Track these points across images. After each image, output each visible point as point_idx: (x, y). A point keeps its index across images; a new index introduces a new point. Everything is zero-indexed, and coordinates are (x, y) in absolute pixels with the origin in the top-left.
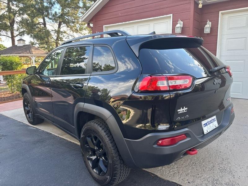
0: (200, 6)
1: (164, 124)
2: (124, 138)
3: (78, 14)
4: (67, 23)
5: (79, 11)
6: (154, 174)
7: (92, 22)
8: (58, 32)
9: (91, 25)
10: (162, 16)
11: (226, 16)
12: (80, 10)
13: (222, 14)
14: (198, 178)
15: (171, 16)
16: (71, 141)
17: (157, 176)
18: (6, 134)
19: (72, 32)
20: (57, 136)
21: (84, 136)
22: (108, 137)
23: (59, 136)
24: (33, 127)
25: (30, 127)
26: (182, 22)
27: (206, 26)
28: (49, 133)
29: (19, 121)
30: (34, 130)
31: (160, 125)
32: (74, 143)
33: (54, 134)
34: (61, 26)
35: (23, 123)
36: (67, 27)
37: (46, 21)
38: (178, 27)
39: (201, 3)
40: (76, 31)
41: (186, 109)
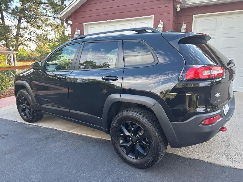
0: (178, 9)
1: (202, 107)
2: (170, 121)
3: (39, 10)
4: (28, 18)
5: (41, 6)
6: (176, 155)
7: (71, 19)
8: (18, 27)
9: (70, 22)
10: (144, 17)
11: (198, 20)
12: (43, 5)
13: (195, 17)
14: (213, 153)
15: (152, 17)
16: (81, 134)
17: (179, 156)
18: (7, 134)
19: (32, 29)
20: (63, 131)
21: (117, 125)
22: (150, 122)
23: (66, 131)
24: (32, 125)
25: (28, 125)
26: (163, 23)
27: (182, 27)
28: (54, 129)
29: (11, 120)
30: (35, 127)
31: (198, 108)
32: (85, 136)
33: (59, 129)
34: (22, 21)
35: (16, 121)
36: (27, 23)
37: (4, 15)
38: (160, 27)
39: (179, 7)
40: (39, 27)
41: (220, 94)
